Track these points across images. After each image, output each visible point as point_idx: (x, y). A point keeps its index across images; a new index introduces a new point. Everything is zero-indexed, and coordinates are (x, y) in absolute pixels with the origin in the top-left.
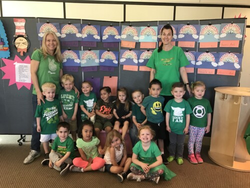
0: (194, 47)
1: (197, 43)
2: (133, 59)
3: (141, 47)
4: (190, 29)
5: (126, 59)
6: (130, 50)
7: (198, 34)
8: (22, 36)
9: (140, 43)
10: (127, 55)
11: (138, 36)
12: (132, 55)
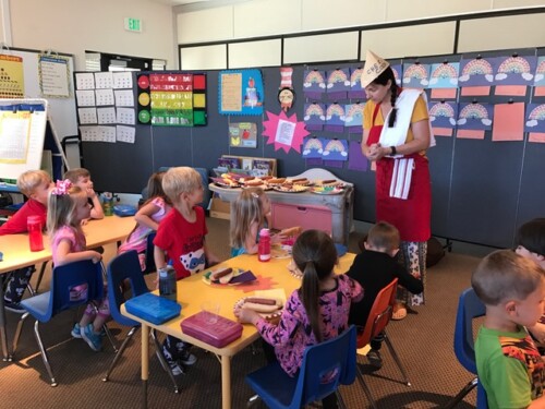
0: (524, 94)
1: (530, 87)
3: (433, 97)
4: (519, 65)
7: (533, 71)
8: (287, 88)
9: (431, 89)
11: (428, 79)
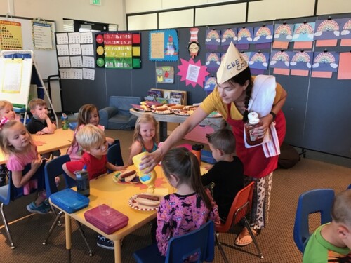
2: (284, 61)
3: (295, 48)
5: (277, 61)
6: (282, 51)
8: (195, 42)
9: (293, 42)
10: (279, 56)
11: (292, 35)
12: (283, 57)
